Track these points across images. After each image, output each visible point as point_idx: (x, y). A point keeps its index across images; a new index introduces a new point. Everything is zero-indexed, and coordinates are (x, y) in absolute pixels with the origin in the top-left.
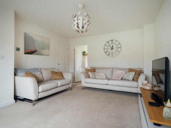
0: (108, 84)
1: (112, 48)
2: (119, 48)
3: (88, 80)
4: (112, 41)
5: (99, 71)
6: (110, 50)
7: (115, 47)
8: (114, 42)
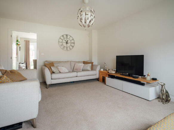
0: (77, 76)
1: (67, 43)
2: (73, 43)
3: (54, 76)
4: (67, 35)
5: (58, 65)
6: (65, 44)
7: (69, 42)
8: (69, 37)
